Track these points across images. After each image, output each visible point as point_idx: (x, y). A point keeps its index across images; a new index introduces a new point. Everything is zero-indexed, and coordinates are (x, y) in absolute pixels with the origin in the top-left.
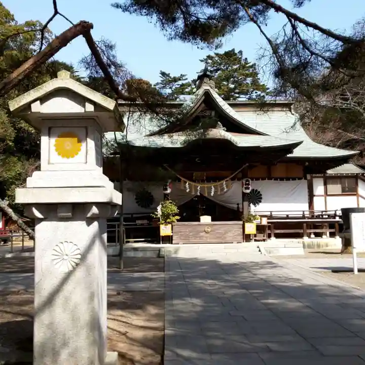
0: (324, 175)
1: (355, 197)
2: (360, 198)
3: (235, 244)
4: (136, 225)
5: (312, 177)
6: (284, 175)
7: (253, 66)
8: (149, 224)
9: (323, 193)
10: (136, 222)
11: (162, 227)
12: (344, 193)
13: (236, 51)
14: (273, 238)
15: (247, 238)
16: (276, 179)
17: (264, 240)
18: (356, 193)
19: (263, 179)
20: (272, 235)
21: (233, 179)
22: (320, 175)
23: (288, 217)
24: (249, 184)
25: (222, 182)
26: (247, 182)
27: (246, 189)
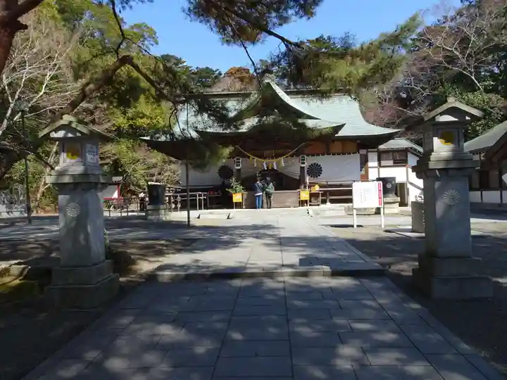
0: (377, 150)
3: (292, 209)
6: (340, 151)
9: (376, 165)
11: (234, 196)
12: (395, 165)
14: (328, 204)
15: (302, 203)
16: (334, 154)
17: (318, 205)
19: (323, 154)
20: (328, 201)
21: (292, 156)
22: (373, 150)
23: (341, 186)
24: (304, 160)
25: (280, 158)
26: (303, 158)
27: (302, 164)
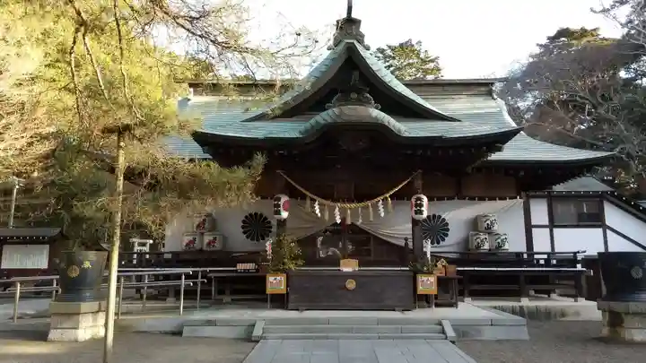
1: (600, 230)
2: (608, 232)
4: (236, 271)
5: (529, 197)
8: (257, 271)
9: (546, 221)
10: (235, 266)
11: (271, 279)
12: (581, 223)
13: (413, 43)
14: (467, 299)
17: (452, 305)
18: (601, 223)
19: (450, 198)
20: (466, 293)
22: (542, 193)
24: (421, 206)
26: (419, 202)
27: (416, 213)
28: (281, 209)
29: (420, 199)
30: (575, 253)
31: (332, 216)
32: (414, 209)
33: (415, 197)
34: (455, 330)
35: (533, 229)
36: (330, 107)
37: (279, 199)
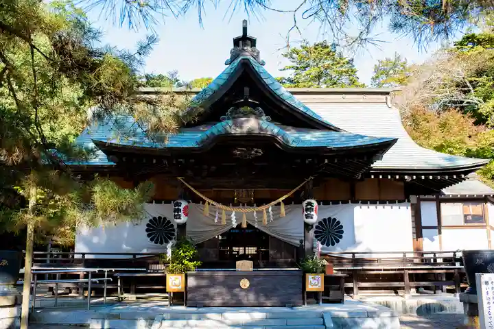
0: (437, 197)
2: (491, 231)
5: (419, 200)
7: (350, 62)
9: (435, 223)
11: (170, 278)
16: (364, 202)
18: (484, 224)
19: (345, 202)
20: (355, 291)
21: (287, 202)
22: (431, 197)
26: (309, 207)
27: (307, 216)
28: (182, 213)
29: (310, 204)
30: (455, 252)
31: (229, 220)
32: (305, 213)
33: (306, 202)
34: (335, 323)
35: (423, 230)
36: (224, 119)
37: (179, 205)
